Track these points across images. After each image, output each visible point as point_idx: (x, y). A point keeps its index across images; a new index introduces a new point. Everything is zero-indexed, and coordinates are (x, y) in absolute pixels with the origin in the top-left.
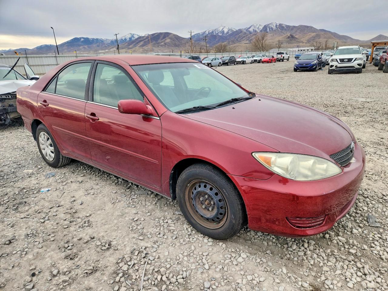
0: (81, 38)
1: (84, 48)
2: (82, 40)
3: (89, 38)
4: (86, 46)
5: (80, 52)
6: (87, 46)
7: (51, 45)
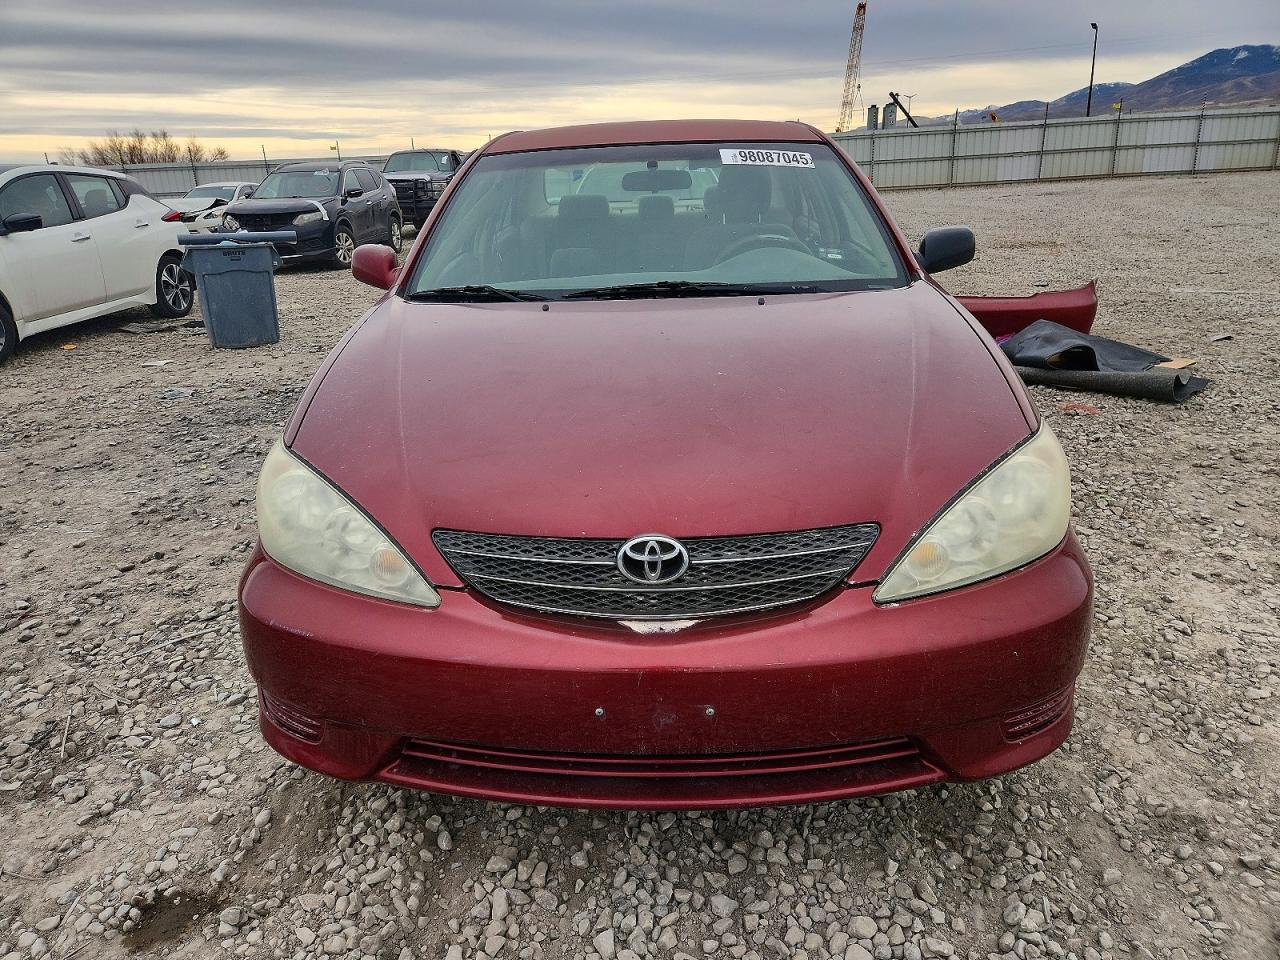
0: (1237, 50)
1: (1240, 86)
2: (1242, 55)
3: (1273, 48)
4: (1248, 81)
5: (1217, 103)
6: (1250, 79)
7: (1117, 85)
